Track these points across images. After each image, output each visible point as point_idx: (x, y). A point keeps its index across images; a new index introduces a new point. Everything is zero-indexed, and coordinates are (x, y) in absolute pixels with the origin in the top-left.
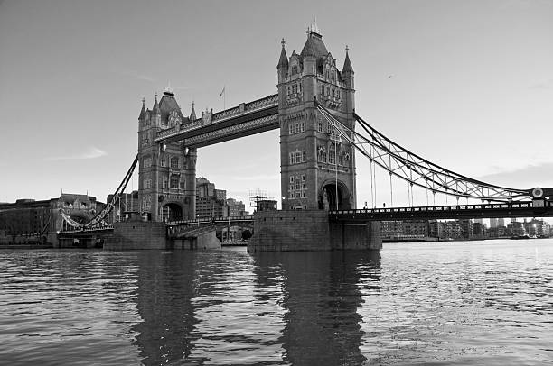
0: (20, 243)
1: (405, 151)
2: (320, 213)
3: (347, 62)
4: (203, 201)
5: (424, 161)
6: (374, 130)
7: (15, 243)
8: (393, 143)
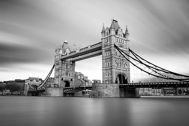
0: (14, 95)
1: (148, 62)
2: (116, 85)
3: (127, 31)
4: (79, 80)
5: (155, 66)
6: (136, 55)
7: (13, 95)
8: (143, 59)
